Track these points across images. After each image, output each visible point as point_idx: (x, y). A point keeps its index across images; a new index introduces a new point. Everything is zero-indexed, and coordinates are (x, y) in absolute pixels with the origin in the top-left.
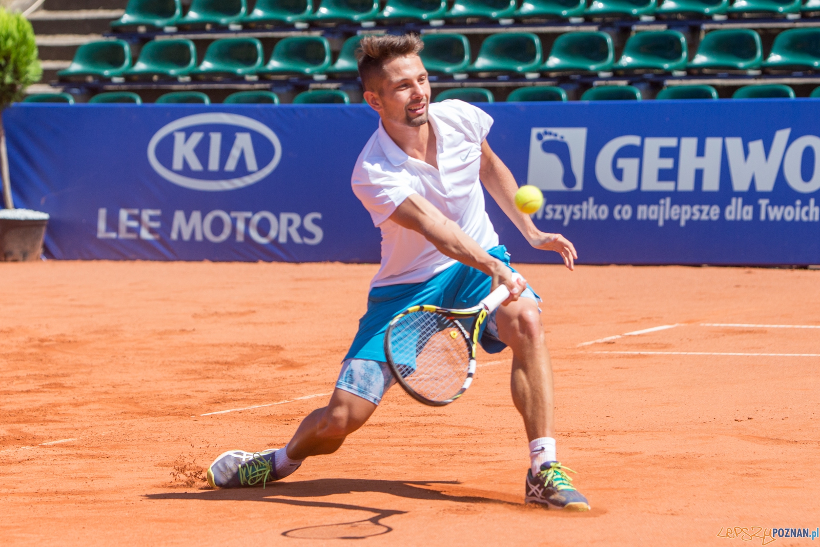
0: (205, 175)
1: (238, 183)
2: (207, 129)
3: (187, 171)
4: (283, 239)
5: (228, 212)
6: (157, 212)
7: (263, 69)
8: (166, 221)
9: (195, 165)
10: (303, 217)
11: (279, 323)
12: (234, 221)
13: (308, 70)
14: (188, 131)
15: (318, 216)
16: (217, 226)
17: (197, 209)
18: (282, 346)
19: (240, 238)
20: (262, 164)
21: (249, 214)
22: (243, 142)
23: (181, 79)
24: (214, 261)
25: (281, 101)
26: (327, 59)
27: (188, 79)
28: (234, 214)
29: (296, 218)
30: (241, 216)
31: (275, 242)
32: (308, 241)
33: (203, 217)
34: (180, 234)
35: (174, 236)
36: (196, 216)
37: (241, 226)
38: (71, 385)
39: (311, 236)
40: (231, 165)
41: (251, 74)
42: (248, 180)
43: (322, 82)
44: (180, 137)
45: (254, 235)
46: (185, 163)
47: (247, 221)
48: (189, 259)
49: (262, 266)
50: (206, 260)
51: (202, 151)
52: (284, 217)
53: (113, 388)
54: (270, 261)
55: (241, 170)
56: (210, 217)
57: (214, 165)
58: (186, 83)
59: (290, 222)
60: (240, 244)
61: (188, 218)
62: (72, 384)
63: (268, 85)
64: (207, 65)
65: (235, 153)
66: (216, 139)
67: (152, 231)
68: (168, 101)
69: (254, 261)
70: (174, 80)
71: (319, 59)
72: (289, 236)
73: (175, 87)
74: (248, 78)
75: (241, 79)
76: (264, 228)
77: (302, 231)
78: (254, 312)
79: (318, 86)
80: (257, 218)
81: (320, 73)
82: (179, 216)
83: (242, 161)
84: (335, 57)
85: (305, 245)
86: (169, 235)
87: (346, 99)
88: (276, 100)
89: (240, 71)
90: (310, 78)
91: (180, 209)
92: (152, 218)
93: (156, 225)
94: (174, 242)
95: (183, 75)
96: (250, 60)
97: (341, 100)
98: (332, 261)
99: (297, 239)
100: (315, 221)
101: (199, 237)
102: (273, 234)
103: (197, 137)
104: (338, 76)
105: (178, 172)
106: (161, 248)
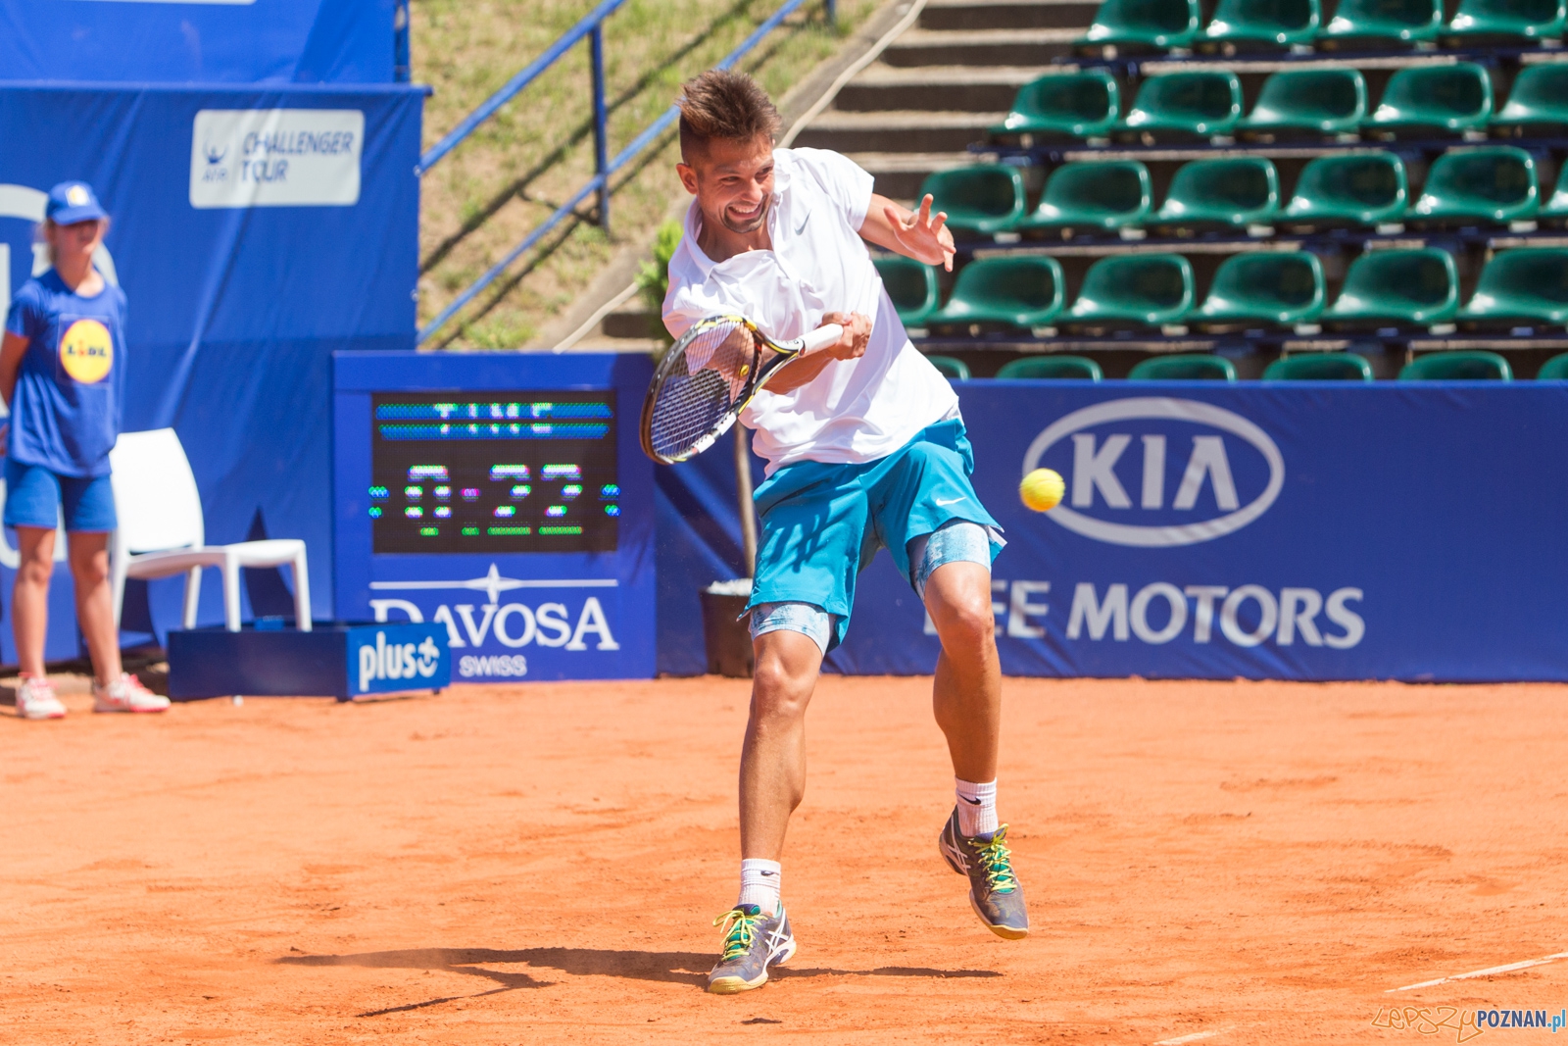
0: (1135, 516)
1: (1201, 532)
2: (1137, 428)
3: (1099, 509)
4: (1285, 638)
5: (1181, 587)
6: (1043, 587)
7: (1194, 314)
8: (1060, 602)
9: (1117, 498)
10: (1325, 597)
11: (1401, 801)
12: (1192, 603)
13: (1284, 316)
14: (1101, 433)
15: (1356, 594)
16: (1159, 613)
17: (1119, 581)
18: (1445, 847)
19: (1202, 635)
20: (1246, 496)
21: (1221, 591)
22: (1209, 453)
23: (1038, 332)
24: (1149, 678)
25: (1240, 376)
26: (1319, 295)
27: (1050, 332)
28: (1191, 591)
29: (1313, 599)
30: (1206, 594)
31: (1270, 643)
32: (1333, 641)
33: (1131, 596)
34: (1085, 627)
35: (1073, 631)
36: (1117, 593)
37: (1204, 614)
38: (1099, 924)
39: (1341, 632)
40: (1186, 498)
41: (1173, 322)
42: (1221, 527)
43: (1311, 338)
44: (1084, 444)
45: (1231, 630)
46: (1097, 494)
47: (1218, 604)
48: (1101, 675)
49: (1242, 687)
50: (1136, 676)
51: (1129, 470)
52: (1290, 596)
53: (1186, 930)
54: (1256, 679)
55: (1207, 507)
56: (1144, 597)
57: (1152, 497)
58: (1047, 340)
59: (1301, 607)
60: (1202, 646)
61: (1101, 598)
62: (1100, 920)
63: (1206, 345)
64: (1085, 306)
65: (1194, 475)
66: (1155, 448)
67: (1030, 621)
68: (1022, 374)
69: (1227, 678)
70: (1025, 333)
71: (1303, 296)
72: (1298, 633)
73: (1023, 347)
74: (1169, 330)
75: (1154, 332)
76: (1249, 617)
77: (1323, 623)
78: (1334, 779)
79: (1304, 345)
80: (1236, 598)
81: (1308, 321)
82: (1085, 594)
83: (1207, 490)
84: (1333, 291)
85: (1326, 650)
86: (1064, 629)
87: (1367, 371)
88: (1231, 373)
89: (1152, 316)
90: (1288, 331)
91: (1085, 580)
92: (1032, 598)
93: (1039, 610)
94: (1073, 642)
95: (1042, 324)
96: (1168, 295)
97: (1357, 374)
98: (1382, 679)
99: (1312, 637)
100: (1349, 605)
101: (1121, 633)
102: (1266, 628)
103: (1117, 444)
104: (1340, 327)
105: (1083, 511)
106: (1046, 653)
